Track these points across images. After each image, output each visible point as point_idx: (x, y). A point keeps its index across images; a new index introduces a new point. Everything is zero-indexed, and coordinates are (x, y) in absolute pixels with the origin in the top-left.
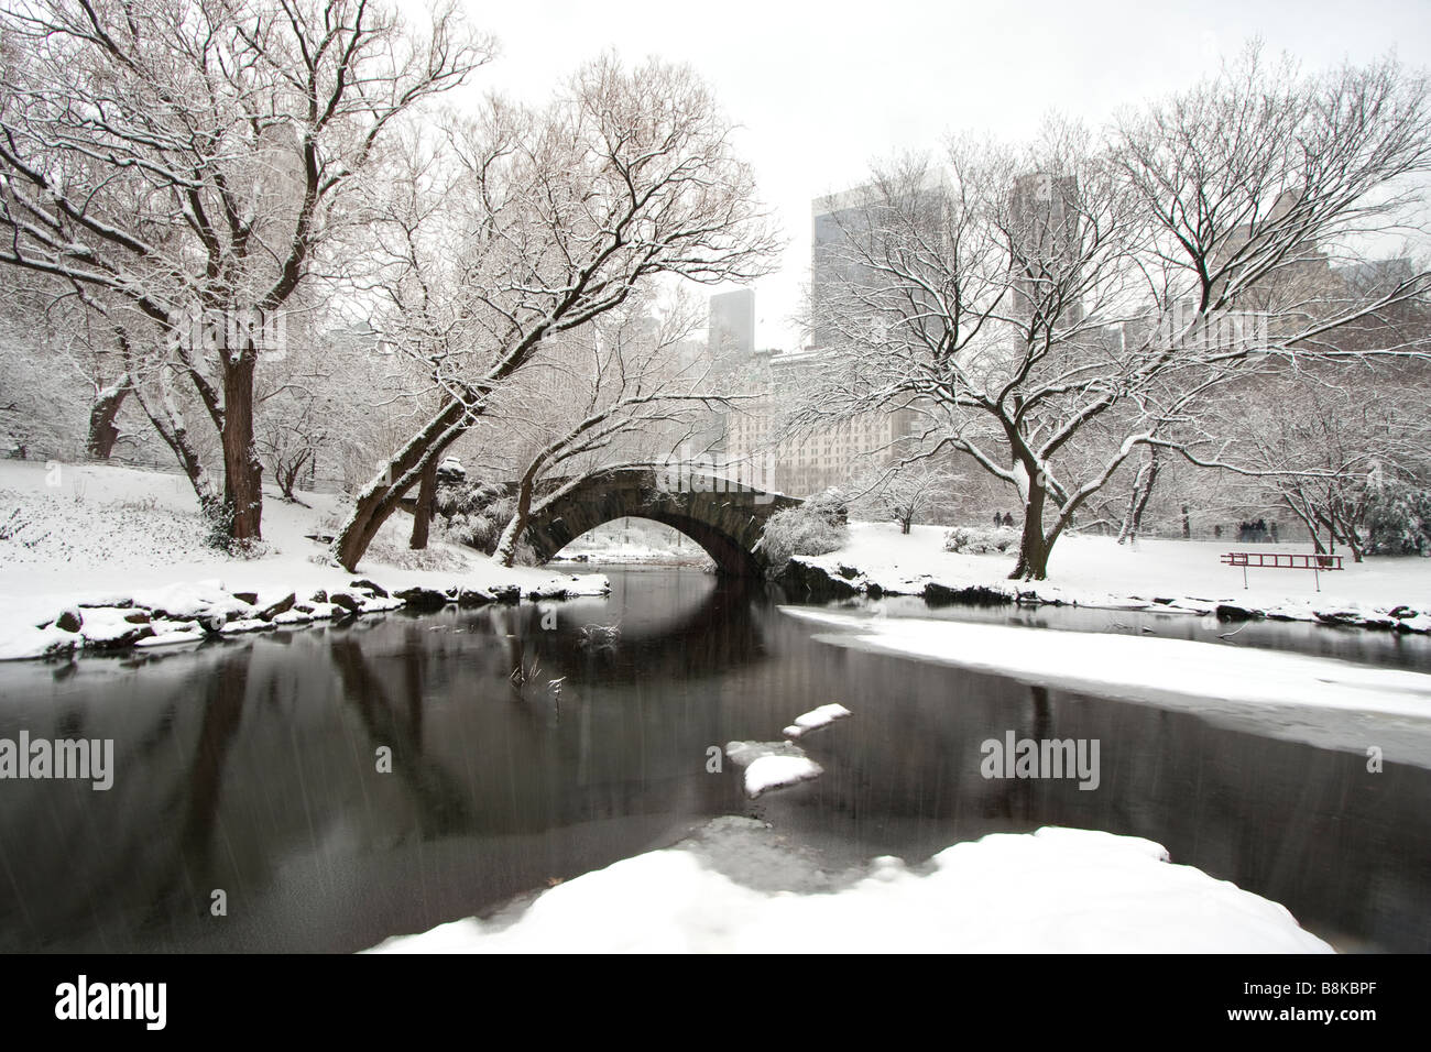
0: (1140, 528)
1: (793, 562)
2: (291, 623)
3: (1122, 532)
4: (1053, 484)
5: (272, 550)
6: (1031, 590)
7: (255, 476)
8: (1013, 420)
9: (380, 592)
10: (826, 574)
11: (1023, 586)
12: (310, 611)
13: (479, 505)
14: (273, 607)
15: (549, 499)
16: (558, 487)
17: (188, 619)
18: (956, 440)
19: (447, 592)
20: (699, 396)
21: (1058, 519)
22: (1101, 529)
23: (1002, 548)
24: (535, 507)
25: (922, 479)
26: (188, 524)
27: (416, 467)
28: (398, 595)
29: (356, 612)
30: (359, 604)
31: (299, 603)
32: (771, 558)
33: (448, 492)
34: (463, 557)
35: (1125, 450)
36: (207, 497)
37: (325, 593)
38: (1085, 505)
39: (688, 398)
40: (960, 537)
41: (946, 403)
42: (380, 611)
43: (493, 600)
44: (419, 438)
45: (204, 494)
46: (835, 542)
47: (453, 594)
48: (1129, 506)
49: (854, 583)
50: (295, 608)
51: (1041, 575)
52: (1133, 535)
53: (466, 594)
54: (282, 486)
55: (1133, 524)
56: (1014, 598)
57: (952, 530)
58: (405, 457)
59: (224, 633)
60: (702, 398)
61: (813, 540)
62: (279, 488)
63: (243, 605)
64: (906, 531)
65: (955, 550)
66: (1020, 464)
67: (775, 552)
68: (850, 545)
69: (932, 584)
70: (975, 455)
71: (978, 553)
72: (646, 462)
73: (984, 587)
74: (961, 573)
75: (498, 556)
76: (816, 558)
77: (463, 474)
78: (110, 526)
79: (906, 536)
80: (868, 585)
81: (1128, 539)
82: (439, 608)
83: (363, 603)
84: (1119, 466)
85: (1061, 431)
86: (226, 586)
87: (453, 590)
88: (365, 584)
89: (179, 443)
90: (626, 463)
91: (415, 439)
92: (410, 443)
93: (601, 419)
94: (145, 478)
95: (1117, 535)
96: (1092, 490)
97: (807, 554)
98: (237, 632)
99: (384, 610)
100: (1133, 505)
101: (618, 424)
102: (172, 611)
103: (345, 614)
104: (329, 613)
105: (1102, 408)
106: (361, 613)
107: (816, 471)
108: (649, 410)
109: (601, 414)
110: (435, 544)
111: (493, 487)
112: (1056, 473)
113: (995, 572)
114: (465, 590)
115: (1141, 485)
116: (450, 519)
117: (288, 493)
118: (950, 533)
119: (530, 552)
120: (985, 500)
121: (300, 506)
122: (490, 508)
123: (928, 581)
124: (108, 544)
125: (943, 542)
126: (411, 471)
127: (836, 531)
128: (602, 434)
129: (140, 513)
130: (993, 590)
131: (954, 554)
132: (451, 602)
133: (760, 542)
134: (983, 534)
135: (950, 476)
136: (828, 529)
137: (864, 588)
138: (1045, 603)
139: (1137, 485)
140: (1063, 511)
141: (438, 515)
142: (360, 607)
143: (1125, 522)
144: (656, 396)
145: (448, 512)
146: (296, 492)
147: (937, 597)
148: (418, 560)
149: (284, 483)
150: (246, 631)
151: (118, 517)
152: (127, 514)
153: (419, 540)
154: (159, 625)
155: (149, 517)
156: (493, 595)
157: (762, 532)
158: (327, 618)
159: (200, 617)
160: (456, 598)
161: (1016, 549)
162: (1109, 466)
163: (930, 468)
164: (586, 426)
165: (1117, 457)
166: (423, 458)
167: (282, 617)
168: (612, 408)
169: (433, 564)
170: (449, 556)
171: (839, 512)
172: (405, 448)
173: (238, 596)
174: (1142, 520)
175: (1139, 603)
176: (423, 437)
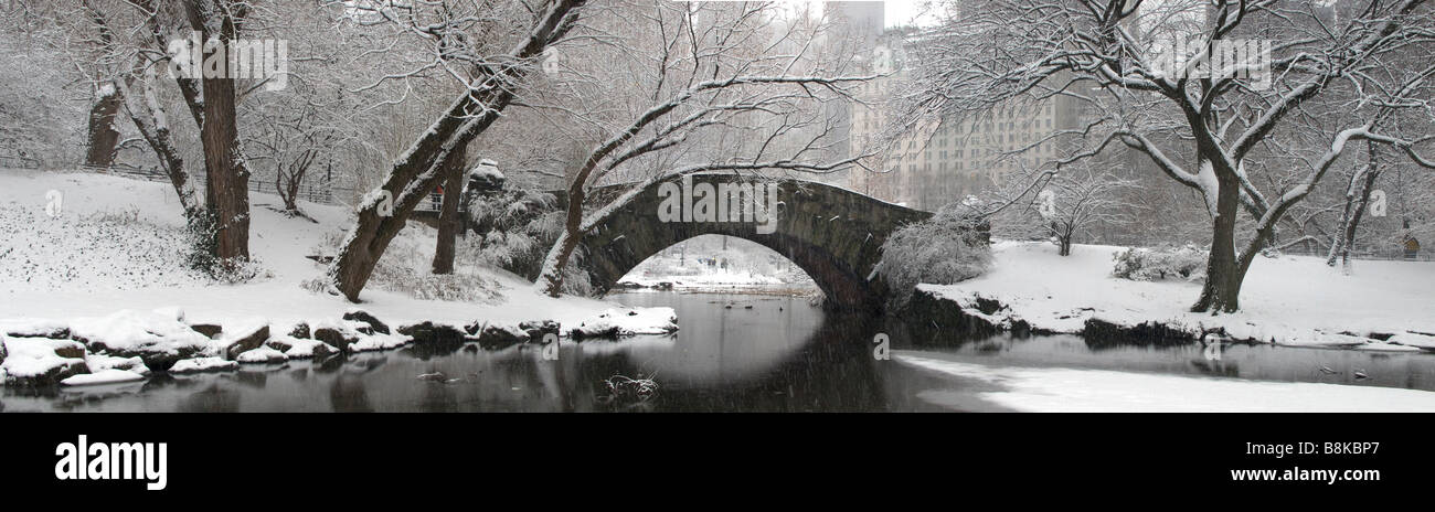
0: (1354, 246)
1: (919, 293)
2: (260, 362)
3: (1332, 251)
4: (1249, 191)
5: (264, 272)
6: (1219, 326)
7: (240, 182)
8: (1198, 108)
9: (378, 327)
10: (959, 308)
11: (1209, 320)
12: (285, 348)
13: (522, 219)
14: (238, 342)
15: (605, 211)
16: (616, 196)
17: (130, 355)
18: (1128, 134)
19: (466, 328)
20: (794, 78)
21: (1254, 235)
22: (1307, 248)
23: (1185, 273)
24: (588, 221)
25: (1086, 186)
26: (171, 240)
27: (429, 172)
28: (404, 331)
29: (345, 351)
30: (348, 341)
31: (272, 340)
32: (892, 287)
33: (483, 203)
34: (497, 284)
35: (1337, 147)
36: (193, 209)
37: (307, 326)
38: (1288, 218)
39: (781, 81)
40: (1132, 259)
41: (1114, 87)
42: (377, 350)
43: (524, 339)
44: (430, 134)
45: (189, 205)
46: (973, 267)
47: (473, 330)
48: (1342, 219)
49: (995, 319)
50: (268, 344)
51: (1232, 306)
52: (1345, 255)
53: (490, 331)
54: (283, 196)
55: (1346, 240)
56: (1198, 336)
57: (1123, 250)
58: (414, 157)
59: (173, 372)
60: (799, 82)
61: (944, 263)
62: (280, 198)
63: (200, 339)
64: (1065, 252)
65: (1126, 275)
66: (1208, 167)
67: (896, 280)
68: (993, 271)
69: (1093, 320)
70: (1151, 154)
71: (1154, 279)
72: (727, 164)
73: (1160, 321)
74: (1132, 304)
75: (542, 283)
76: (949, 286)
77: (502, 180)
78: (84, 243)
79: (1065, 258)
80: (1012, 321)
81: (1340, 260)
82: (455, 348)
83: (355, 340)
84: (1330, 170)
85: (1260, 121)
86: (186, 316)
87: (473, 325)
88: (362, 316)
89: (162, 145)
90: (703, 165)
91: (425, 135)
92: (419, 140)
93: (668, 108)
94: (134, 187)
95: (1326, 254)
96: (1297, 198)
97: (938, 283)
98: (188, 372)
99: (382, 349)
100: (1346, 218)
101: (692, 116)
102: (111, 344)
103: (332, 354)
104: (309, 352)
105: (1309, 94)
106: (352, 352)
107: (961, 177)
108: (734, 97)
109: (667, 102)
110: (463, 268)
111: (540, 197)
112: (1255, 178)
113: (1173, 303)
114: (488, 326)
115: (1356, 193)
116: (485, 237)
117: (291, 205)
118: (1120, 254)
119: (583, 278)
120: (1169, 212)
121: (305, 220)
122: (535, 224)
123: (1088, 316)
124: (76, 263)
125: (1111, 265)
126: (424, 176)
127: (975, 252)
128: (672, 129)
129: (120, 228)
130: (1171, 327)
131: (1125, 281)
132: (471, 340)
133: (877, 267)
134: (1161, 255)
135: (1120, 182)
136: (965, 251)
137: (1007, 324)
138: (1236, 342)
139: (1351, 193)
140: (1261, 225)
141: (470, 231)
142: (351, 345)
143: (1336, 239)
144: (739, 78)
145: (482, 228)
146: (301, 203)
147: (1101, 336)
148: (438, 287)
149: (286, 193)
150: (199, 371)
151: (95, 232)
152: (105, 229)
153: (443, 263)
154: (96, 361)
155: (129, 232)
156: (524, 333)
157: (881, 253)
158: (306, 357)
159: (146, 352)
160: (477, 336)
161: (1201, 273)
162: (1317, 167)
163: (1096, 171)
164: (650, 117)
165: (1328, 156)
166: (438, 160)
167: (249, 355)
168: (682, 95)
169: (455, 293)
170: (480, 283)
171: (979, 229)
172: (414, 147)
173: (197, 328)
174: (1356, 236)
175: (1351, 340)
176: (435, 132)
